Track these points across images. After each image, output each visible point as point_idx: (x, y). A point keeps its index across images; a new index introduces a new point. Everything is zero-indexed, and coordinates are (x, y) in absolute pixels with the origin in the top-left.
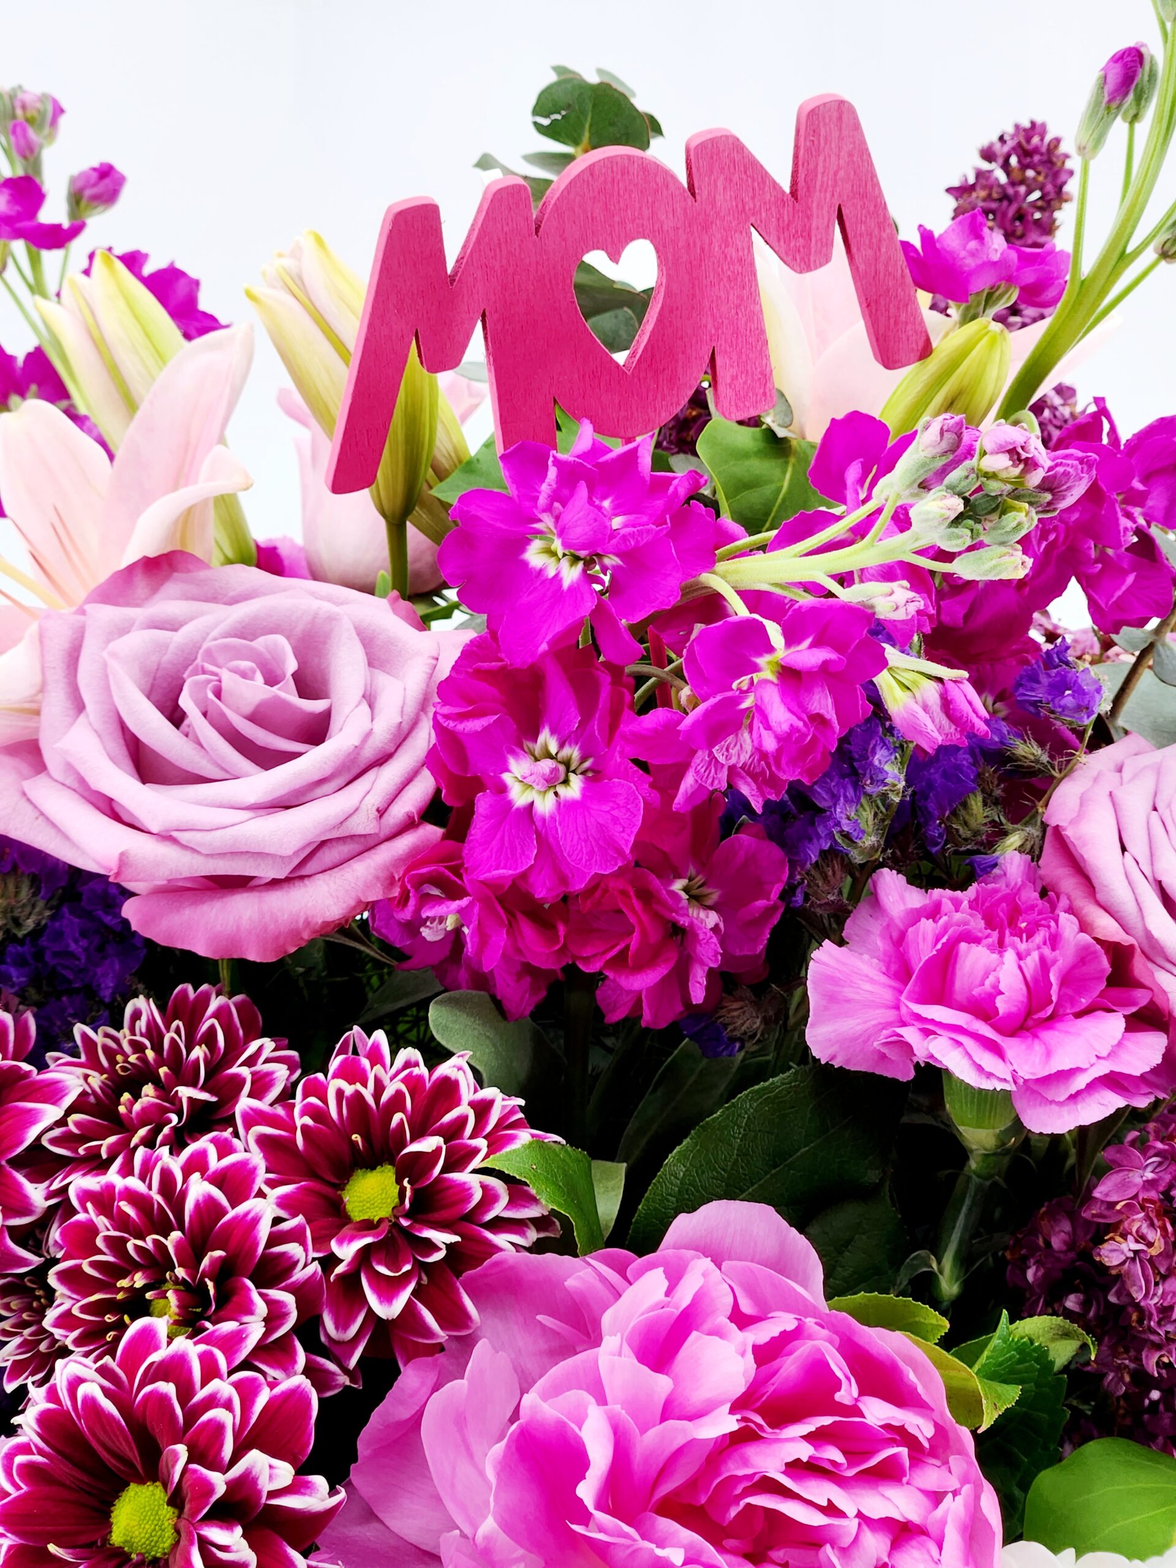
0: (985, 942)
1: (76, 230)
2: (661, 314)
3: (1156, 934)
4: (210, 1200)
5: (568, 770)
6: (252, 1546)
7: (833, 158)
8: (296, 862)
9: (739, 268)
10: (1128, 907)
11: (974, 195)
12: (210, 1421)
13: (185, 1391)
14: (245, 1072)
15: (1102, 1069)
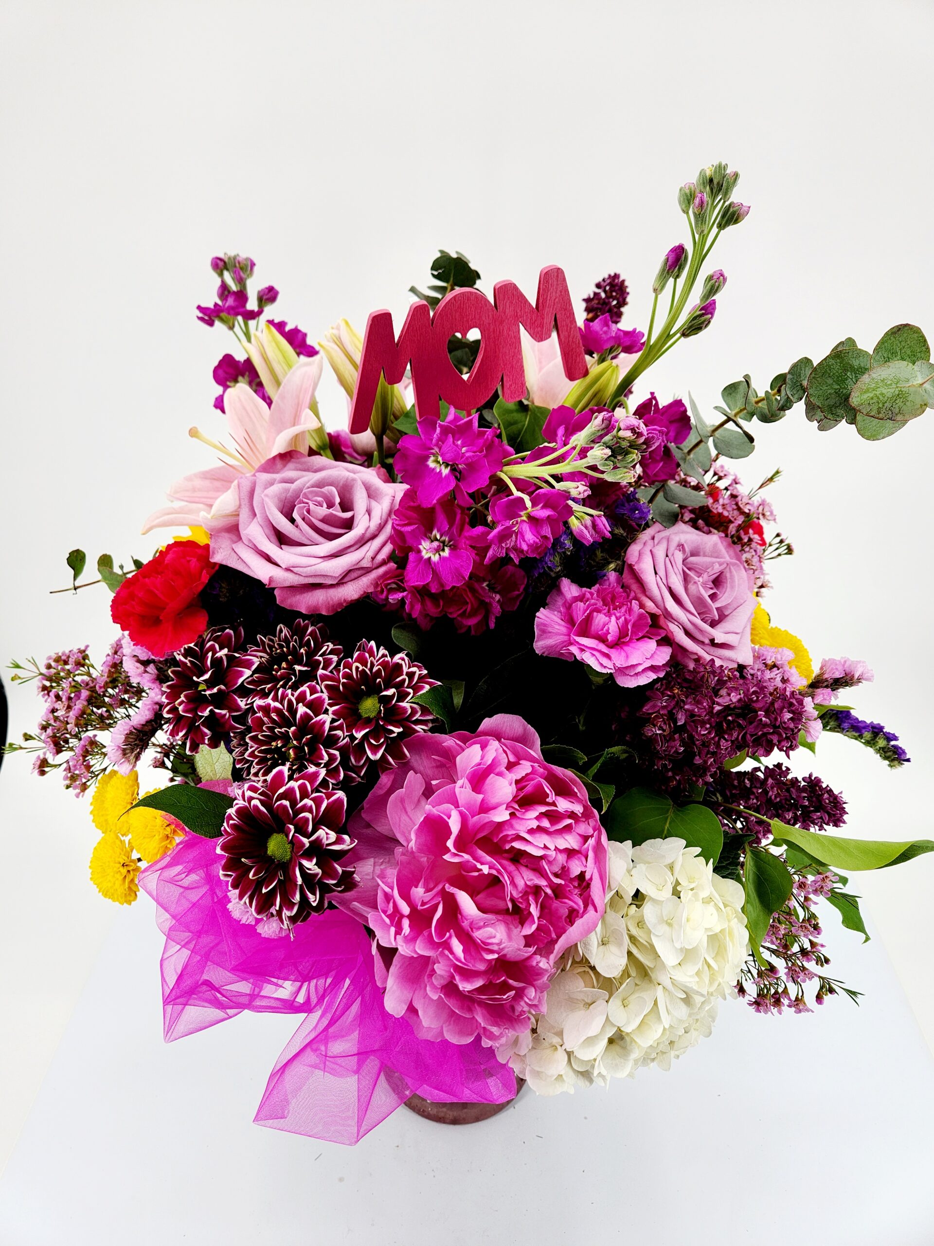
0: (604, 612)
1: (260, 312)
2: (482, 360)
3: (669, 609)
4: (306, 713)
5: (444, 546)
6: (319, 868)
7: (554, 293)
8: (340, 577)
9: (514, 340)
10: (659, 598)
11: (593, 303)
12: (304, 817)
13: (294, 803)
14: (321, 659)
15: (648, 664)
